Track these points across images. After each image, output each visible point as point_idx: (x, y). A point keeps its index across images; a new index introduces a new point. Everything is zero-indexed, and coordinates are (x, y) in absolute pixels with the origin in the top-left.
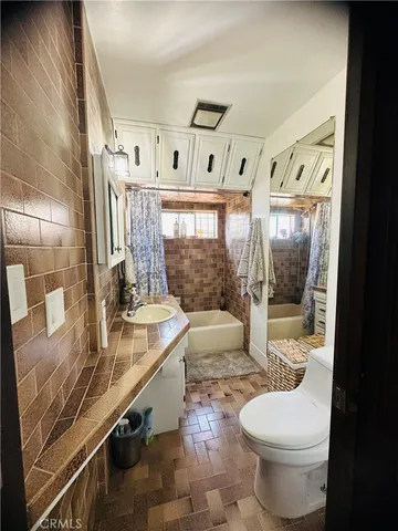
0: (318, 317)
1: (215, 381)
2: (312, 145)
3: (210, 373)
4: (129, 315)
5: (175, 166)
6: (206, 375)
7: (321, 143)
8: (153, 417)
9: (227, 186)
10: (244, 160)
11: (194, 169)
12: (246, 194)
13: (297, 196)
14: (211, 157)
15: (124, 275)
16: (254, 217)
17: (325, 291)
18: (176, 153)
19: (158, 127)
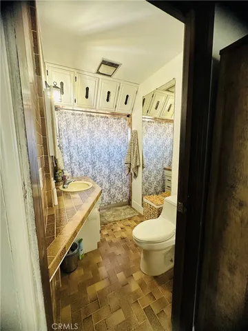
0: (167, 184)
1: (115, 222)
2: (163, 90)
3: (111, 219)
4: (64, 188)
5: (87, 97)
6: (109, 220)
7: (168, 90)
8: (83, 244)
9: (117, 111)
10: (127, 96)
11: (98, 100)
12: (128, 116)
13: (156, 118)
14: (109, 93)
15: (56, 164)
16: (133, 129)
17: (170, 170)
18: (87, 89)
19: (76, 71)
